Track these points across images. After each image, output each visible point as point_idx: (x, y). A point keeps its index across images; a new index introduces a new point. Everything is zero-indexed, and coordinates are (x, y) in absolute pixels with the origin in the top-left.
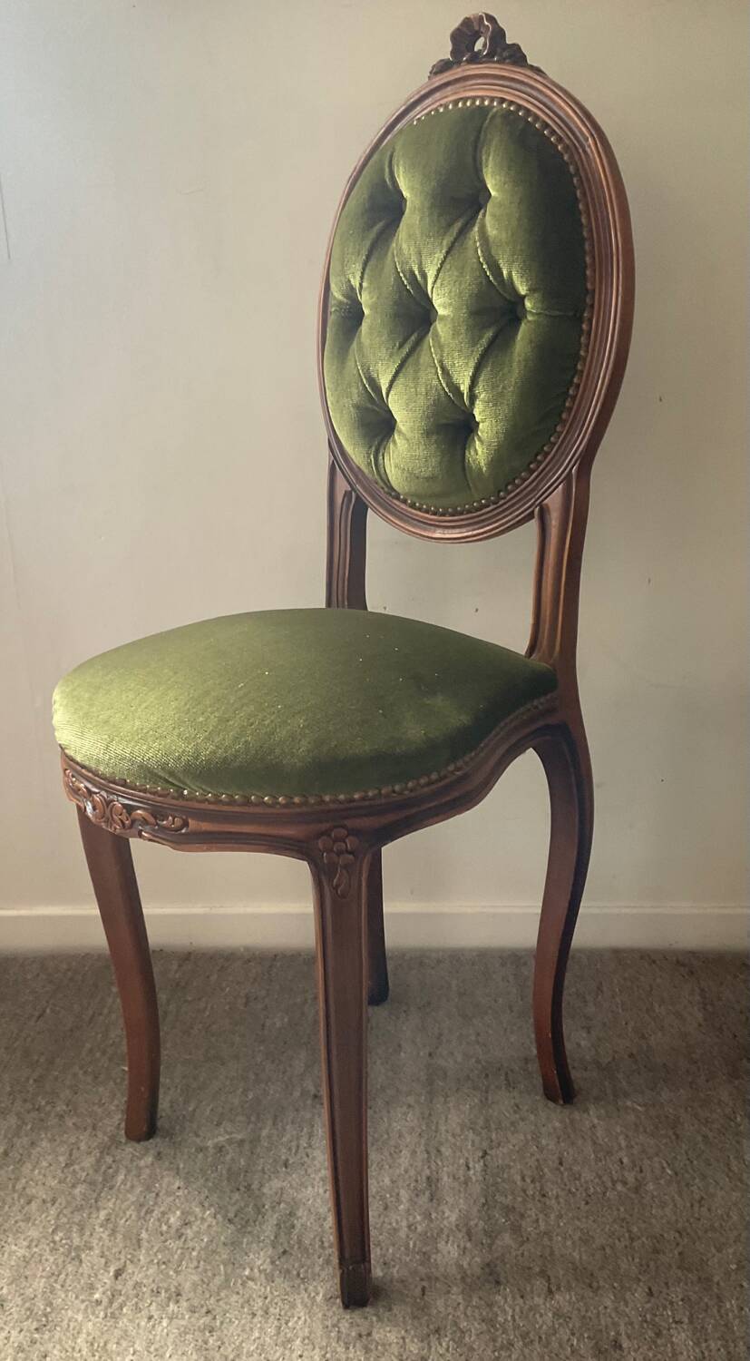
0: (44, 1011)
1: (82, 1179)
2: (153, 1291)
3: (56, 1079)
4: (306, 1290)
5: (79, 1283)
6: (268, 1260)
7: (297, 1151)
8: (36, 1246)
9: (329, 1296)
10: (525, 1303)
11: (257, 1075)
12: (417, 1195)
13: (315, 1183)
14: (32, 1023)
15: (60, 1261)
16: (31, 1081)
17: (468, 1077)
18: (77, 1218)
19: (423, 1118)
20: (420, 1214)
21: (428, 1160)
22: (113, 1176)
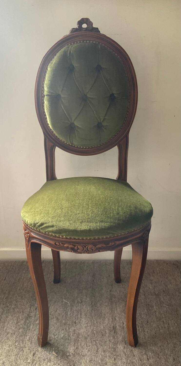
0: (6, 278)
1: (21, 327)
2: (43, 359)
3: (11, 298)
4: (84, 359)
5: (24, 357)
6: (73, 350)
7: (78, 319)
8: (11, 347)
9: (90, 360)
10: (142, 362)
11: (65, 297)
12: (111, 332)
13: (83, 328)
14: (3, 281)
15: (18, 351)
16: (4, 298)
17: (121, 298)
18: (21, 339)
19: (110, 309)
20: (112, 337)
21: (113, 321)
22: (29, 326)
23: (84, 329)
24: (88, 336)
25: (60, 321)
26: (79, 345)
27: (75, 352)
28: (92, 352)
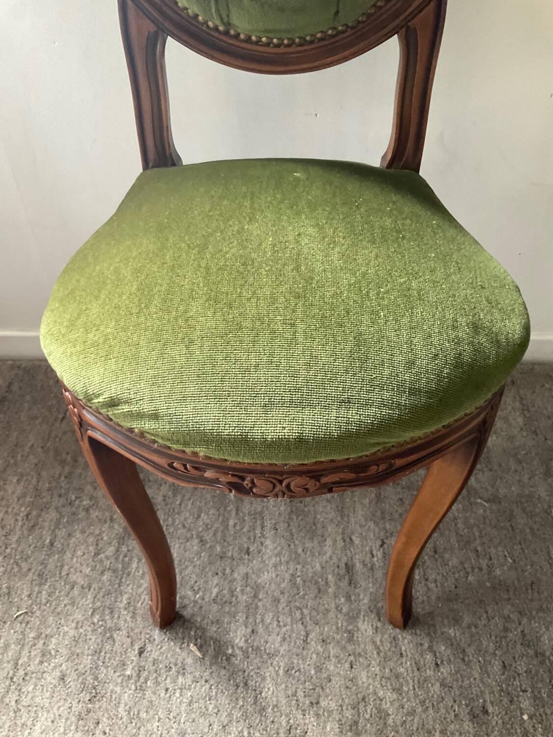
1: (108, 567)
2: (166, 667)
3: (80, 475)
4: (272, 664)
5: (115, 660)
6: (243, 639)
7: (254, 541)
8: (81, 627)
9: (286, 669)
10: (421, 676)
12: (340, 580)
13: (269, 568)
14: (58, 424)
15: (99, 640)
16: (63, 478)
18: (107, 602)
19: (338, 510)
20: (343, 597)
21: (344, 548)
22: (129, 564)
23: (272, 573)
24: (282, 593)
25: (208, 546)
26: (258, 621)
27: (249, 643)
28: (293, 644)
